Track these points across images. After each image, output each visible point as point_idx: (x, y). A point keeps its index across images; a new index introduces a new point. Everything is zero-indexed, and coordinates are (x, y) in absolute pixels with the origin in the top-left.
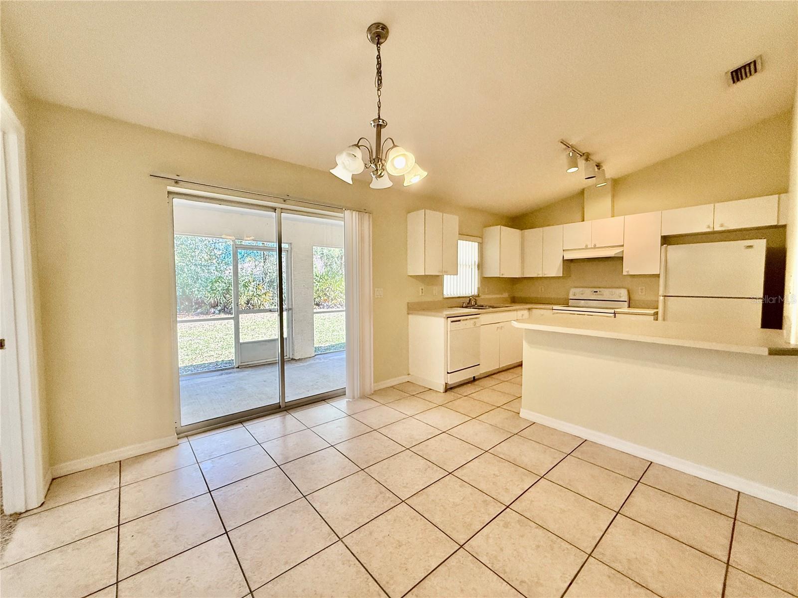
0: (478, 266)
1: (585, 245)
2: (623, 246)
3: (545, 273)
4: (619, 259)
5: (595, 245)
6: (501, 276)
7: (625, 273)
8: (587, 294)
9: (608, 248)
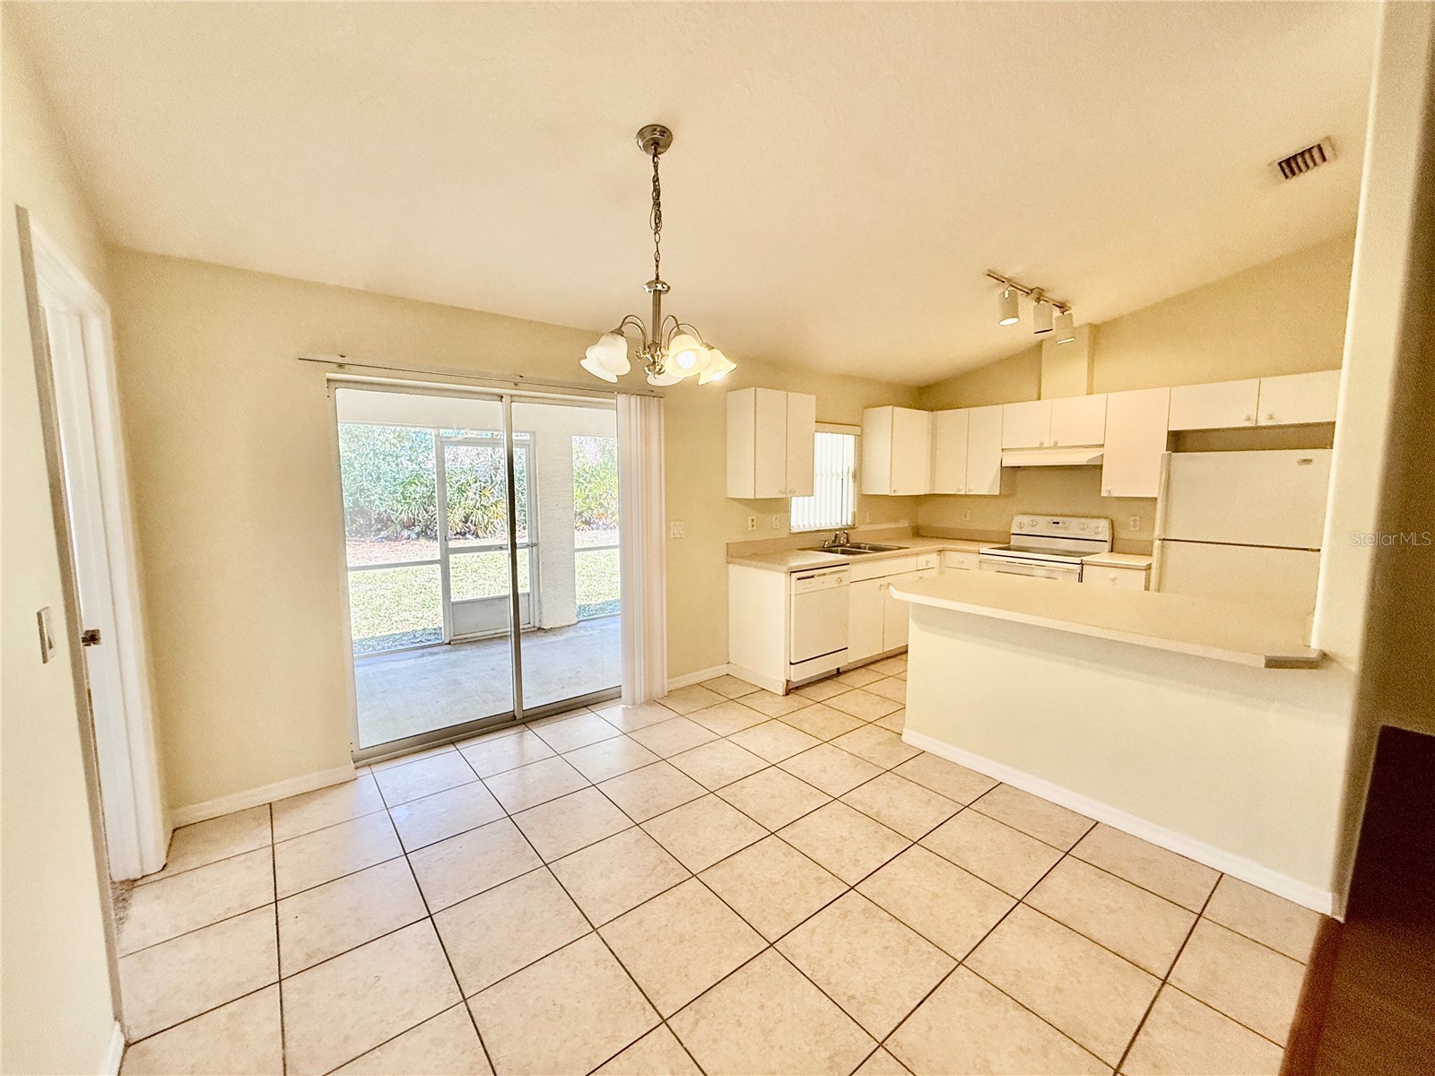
0: (855, 476)
1: (1039, 443)
2: (1103, 446)
3: (971, 488)
4: (1095, 469)
5: (1056, 443)
6: (893, 494)
7: (1104, 494)
8: (1043, 525)
9: (1077, 449)
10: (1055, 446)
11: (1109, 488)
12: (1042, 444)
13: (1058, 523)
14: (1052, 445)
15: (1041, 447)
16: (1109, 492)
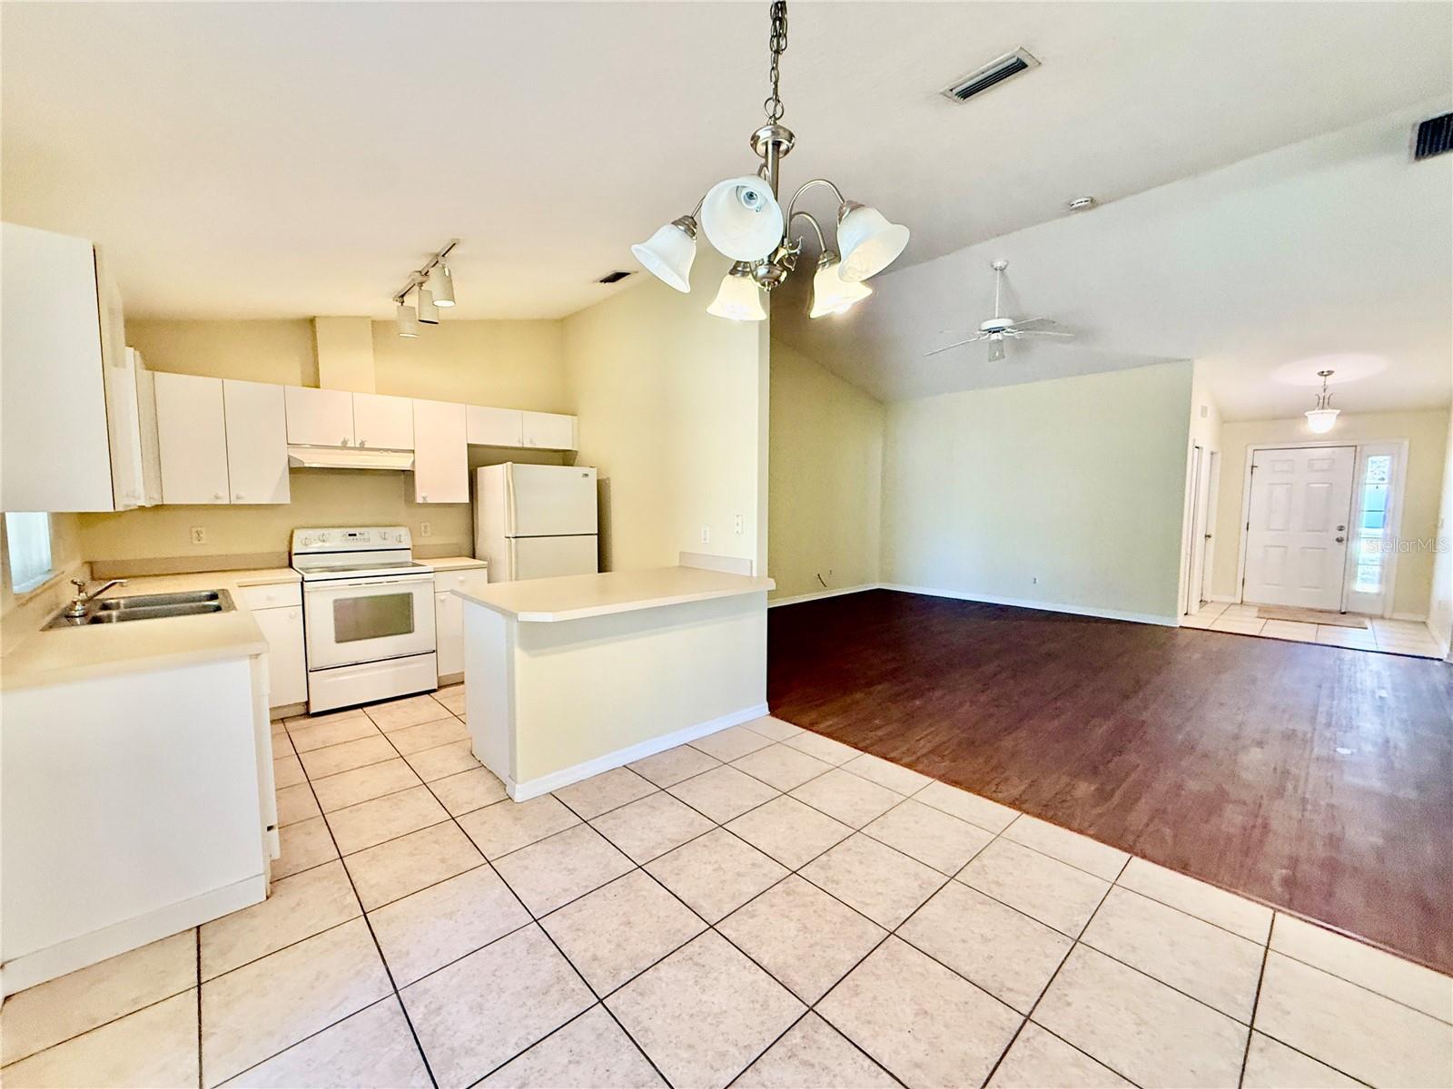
1: (341, 441)
2: (413, 451)
4: (407, 475)
5: (363, 443)
7: (419, 500)
8: (336, 539)
9: (386, 453)
10: (362, 448)
11: (424, 495)
12: (345, 442)
13: (355, 535)
14: (358, 445)
15: (344, 446)
16: (424, 498)
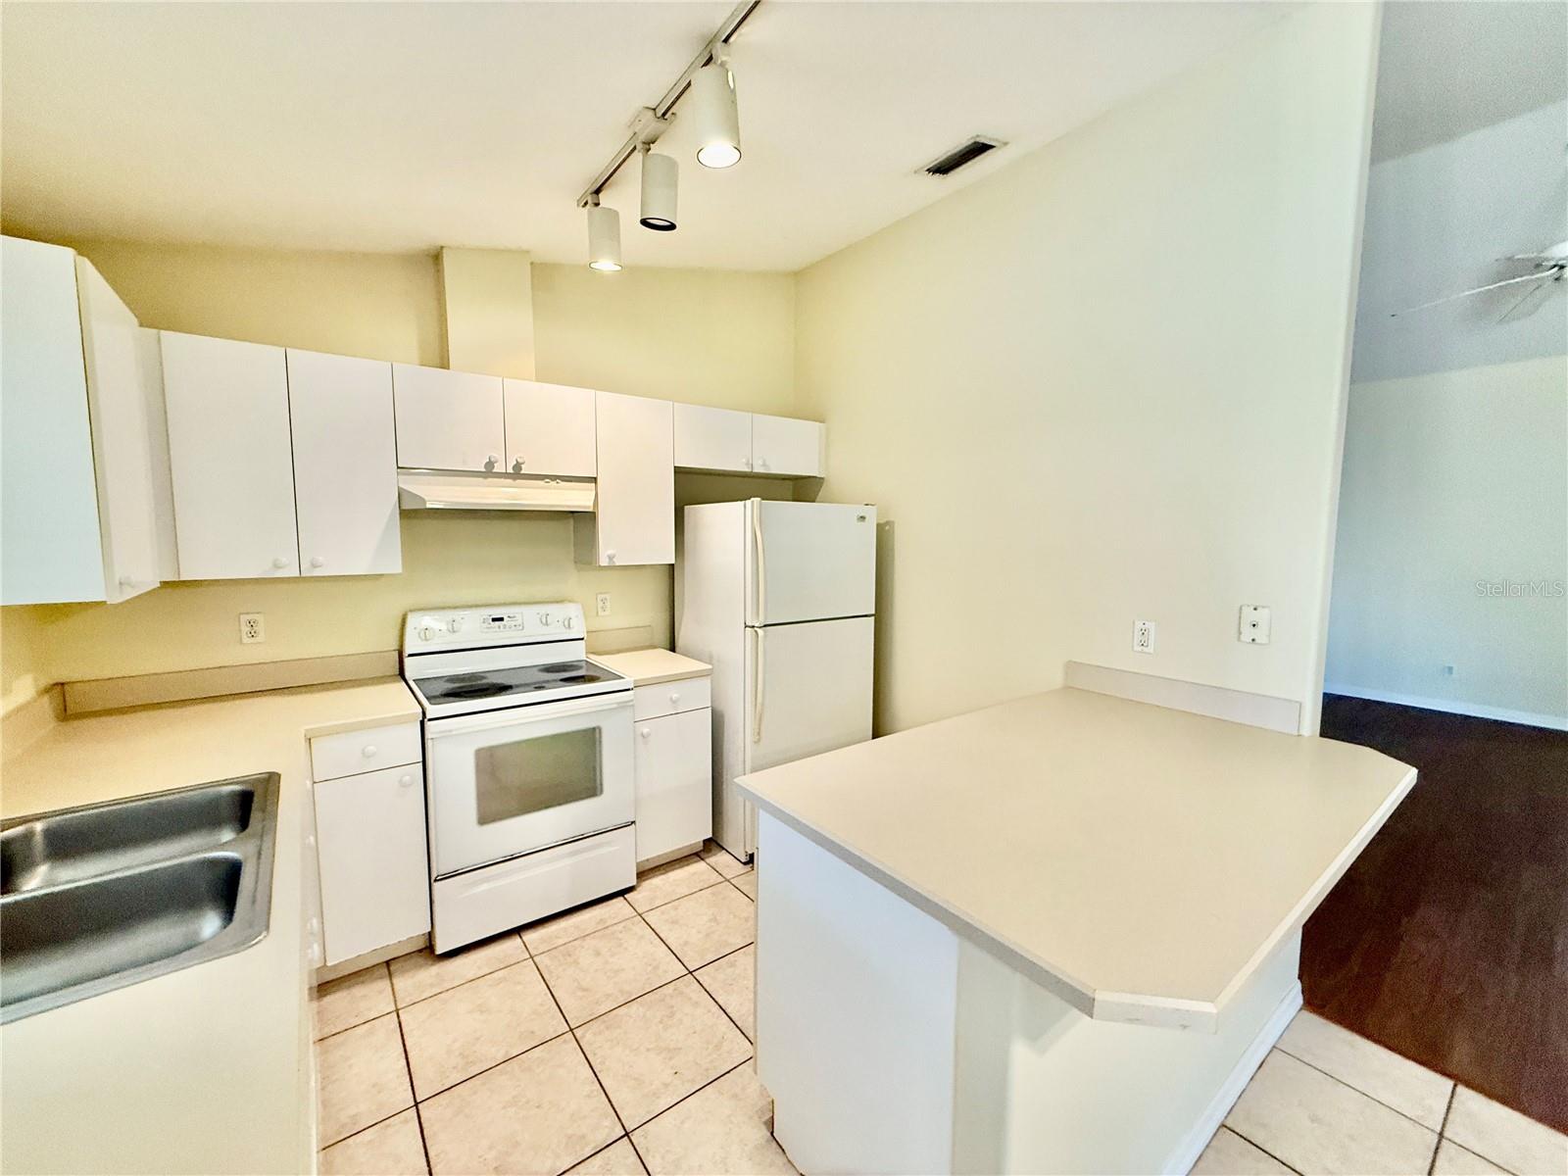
1: (485, 462)
2: (594, 480)
4: (585, 520)
5: (518, 466)
7: (604, 562)
8: (471, 629)
9: (553, 483)
11: (610, 552)
13: (501, 619)
14: (510, 470)
15: (489, 472)
16: (611, 558)
